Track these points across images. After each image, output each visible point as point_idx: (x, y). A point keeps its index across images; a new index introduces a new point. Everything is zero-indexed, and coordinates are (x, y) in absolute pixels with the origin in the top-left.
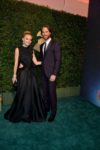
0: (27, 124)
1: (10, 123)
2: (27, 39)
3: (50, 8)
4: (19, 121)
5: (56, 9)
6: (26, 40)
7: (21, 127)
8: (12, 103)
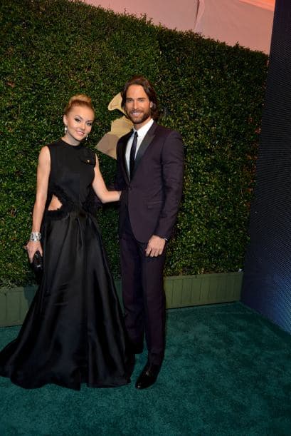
0: (66, 392)
1: (14, 389)
2: (77, 120)
3: (152, 23)
4: (40, 384)
5: (171, 27)
6: (75, 124)
7: (49, 402)
8: (21, 322)
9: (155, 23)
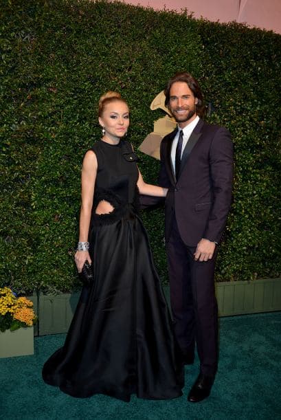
0: (114, 403)
1: (63, 398)
2: (113, 117)
3: (193, 17)
4: (90, 394)
5: (213, 19)
6: (113, 122)
8: (66, 330)
9: (197, 17)
